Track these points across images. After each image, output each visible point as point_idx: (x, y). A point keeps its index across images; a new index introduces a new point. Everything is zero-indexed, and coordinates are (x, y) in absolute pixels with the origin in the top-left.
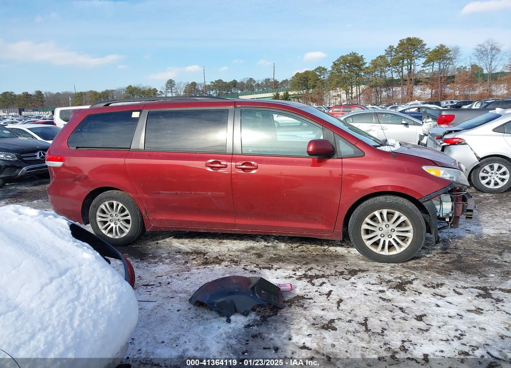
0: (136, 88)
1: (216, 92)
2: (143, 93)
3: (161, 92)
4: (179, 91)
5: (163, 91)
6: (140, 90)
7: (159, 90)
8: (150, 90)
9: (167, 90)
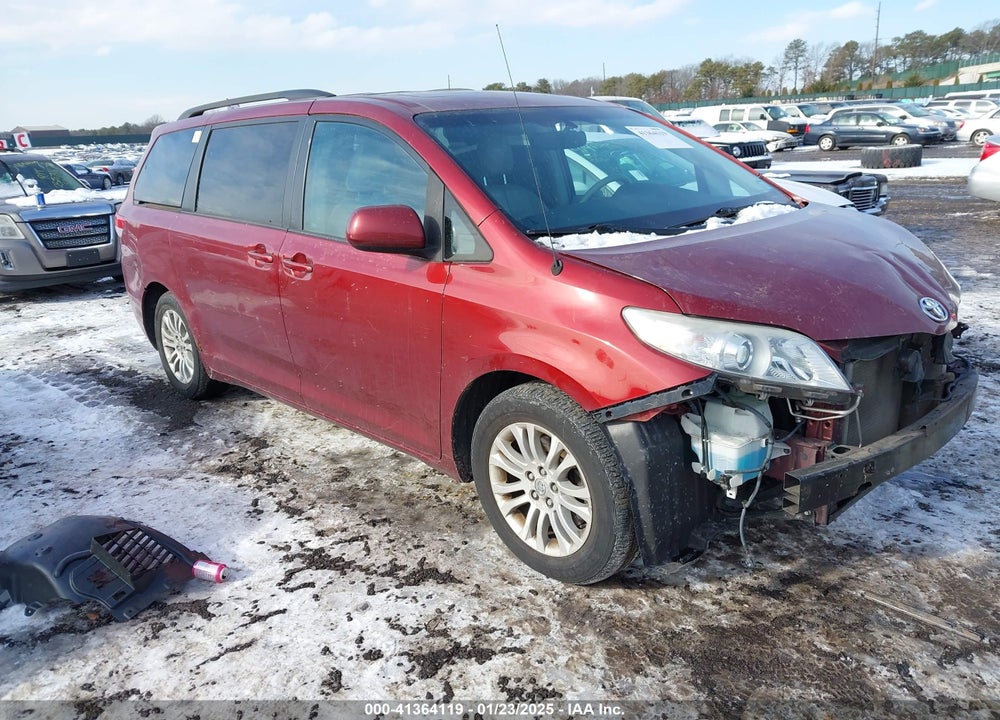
0: (719, 65)
1: (904, 63)
2: (734, 73)
3: (771, 69)
4: (813, 63)
5: (777, 67)
6: (727, 67)
7: (767, 64)
8: (747, 66)
9: (787, 63)
